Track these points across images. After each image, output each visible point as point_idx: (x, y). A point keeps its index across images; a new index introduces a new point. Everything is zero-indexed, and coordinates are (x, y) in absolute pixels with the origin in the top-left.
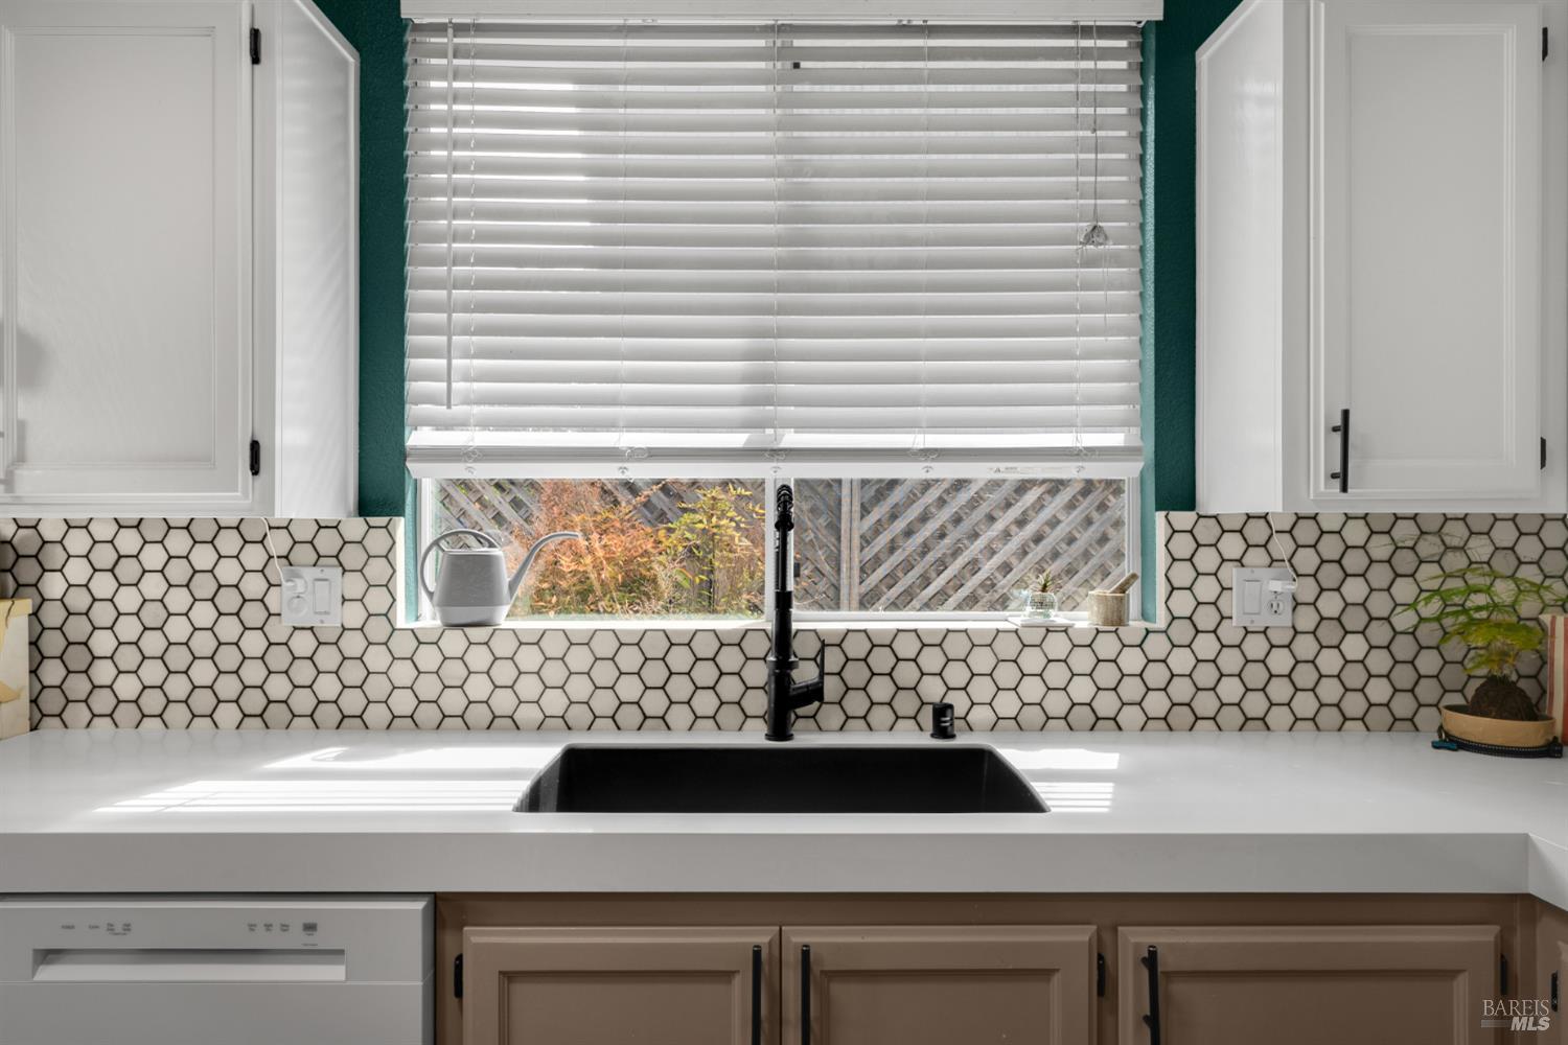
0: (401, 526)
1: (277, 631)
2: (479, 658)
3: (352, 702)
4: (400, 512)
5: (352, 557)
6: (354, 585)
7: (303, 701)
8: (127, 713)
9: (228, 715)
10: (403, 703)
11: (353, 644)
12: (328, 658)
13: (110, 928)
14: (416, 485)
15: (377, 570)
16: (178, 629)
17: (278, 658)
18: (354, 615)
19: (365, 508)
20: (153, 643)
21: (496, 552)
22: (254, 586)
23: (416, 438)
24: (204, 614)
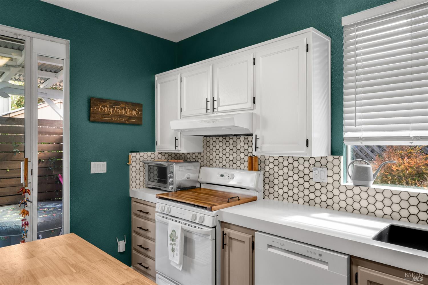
0: (342, 158)
1: (312, 182)
2: (364, 195)
3: (330, 202)
4: (342, 155)
5: (330, 165)
6: (330, 173)
7: (318, 200)
8: (280, 197)
9: (301, 201)
10: (343, 204)
11: (330, 187)
12: (324, 190)
13: (281, 244)
14: (346, 147)
15: (336, 169)
16: (291, 180)
17: (312, 189)
18: (330, 180)
19: (333, 153)
20: (286, 183)
21: (370, 166)
22: (307, 171)
23: (346, 135)
24: (296, 177)
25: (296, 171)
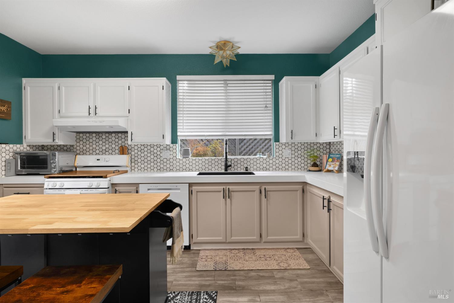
0: (177, 145)
1: (162, 159)
2: (188, 162)
3: (171, 168)
4: (177, 144)
5: (171, 149)
6: (172, 153)
7: (165, 168)
9: (155, 169)
10: (178, 168)
11: (171, 160)
12: (168, 162)
14: (178, 140)
15: (174, 151)
16: (149, 159)
17: (162, 162)
18: (172, 157)
19: (172, 143)
20: (146, 160)
21: (189, 148)
22: (159, 153)
23: (179, 134)
24: (152, 157)
25: (152, 153)
